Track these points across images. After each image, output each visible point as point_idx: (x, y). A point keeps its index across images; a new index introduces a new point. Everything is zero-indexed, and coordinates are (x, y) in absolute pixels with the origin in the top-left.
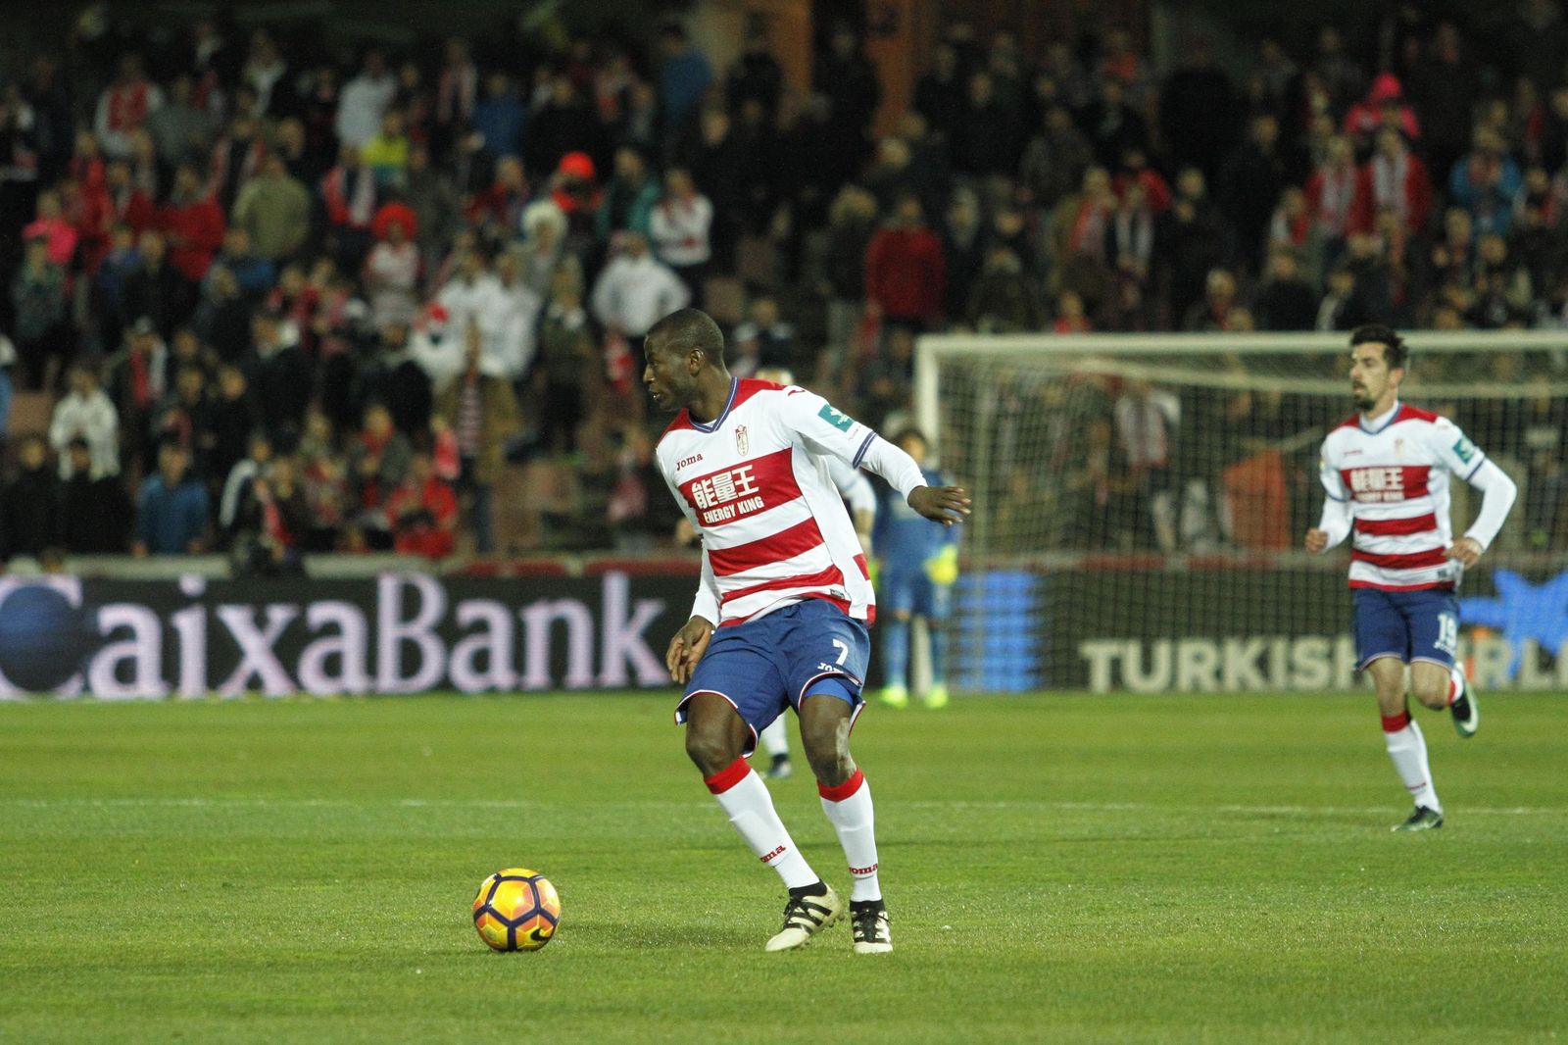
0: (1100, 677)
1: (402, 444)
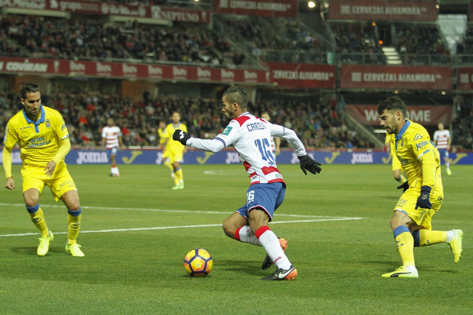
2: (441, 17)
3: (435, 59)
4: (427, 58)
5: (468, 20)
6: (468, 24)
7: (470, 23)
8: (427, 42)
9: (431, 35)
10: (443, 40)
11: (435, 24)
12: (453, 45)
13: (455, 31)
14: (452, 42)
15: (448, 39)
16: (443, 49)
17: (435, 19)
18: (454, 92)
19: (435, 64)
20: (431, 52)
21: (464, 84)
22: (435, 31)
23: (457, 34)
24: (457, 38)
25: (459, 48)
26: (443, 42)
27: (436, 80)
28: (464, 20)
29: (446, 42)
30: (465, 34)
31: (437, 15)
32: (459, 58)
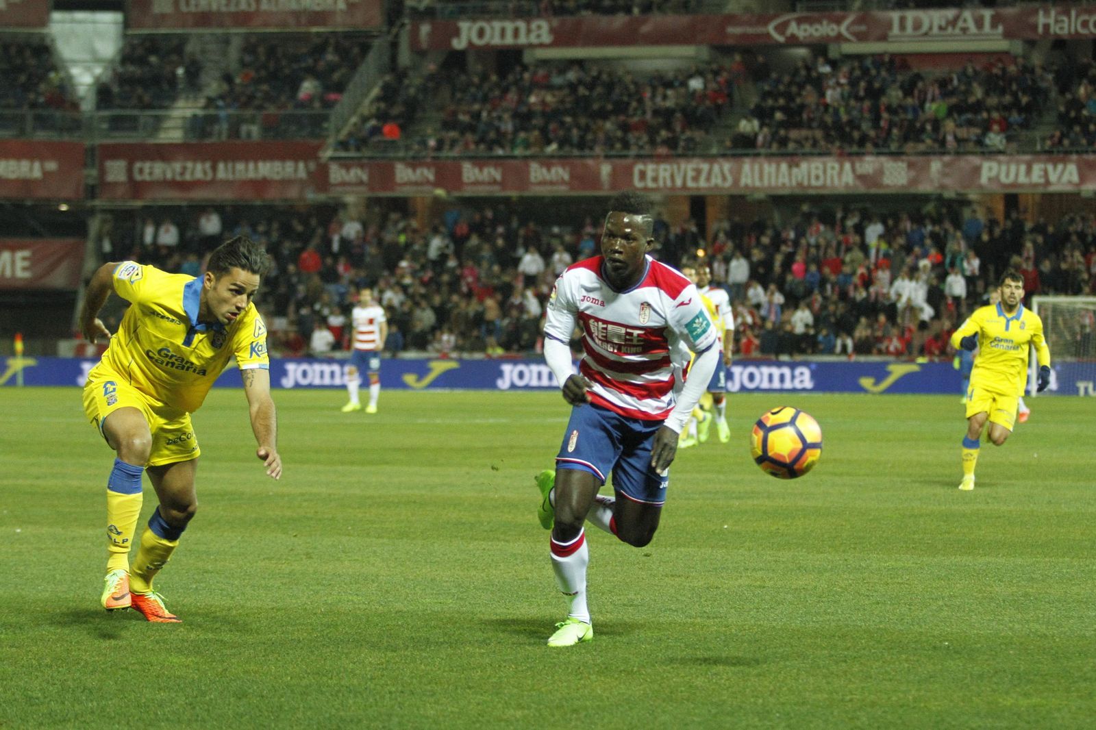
0: (1082, 392)
1: (889, 325)
2: (57, 16)
3: (42, 122)
4: (23, 118)
5: (126, 24)
6: (125, 36)
7: (130, 32)
8: (23, 78)
9: (32, 62)
10: (62, 74)
11: (43, 34)
12: (88, 85)
13: (93, 52)
14: (84, 79)
15: (75, 71)
16: (63, 96)
17: (44, 22)
18: (89, 204)
19: (41, 135)
20: (33, 105)
21: (116, 184)
22: (43, 51)
23: (97, 60)
24: (98, 71)
25: (103, 93)
26: (62, 79)
27: (46, 174)
28: (116, 23)
29: (70, 78)
30: (118, 58)
31: (48, 12)
32: (102, 119)
